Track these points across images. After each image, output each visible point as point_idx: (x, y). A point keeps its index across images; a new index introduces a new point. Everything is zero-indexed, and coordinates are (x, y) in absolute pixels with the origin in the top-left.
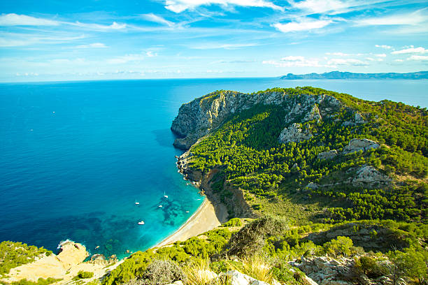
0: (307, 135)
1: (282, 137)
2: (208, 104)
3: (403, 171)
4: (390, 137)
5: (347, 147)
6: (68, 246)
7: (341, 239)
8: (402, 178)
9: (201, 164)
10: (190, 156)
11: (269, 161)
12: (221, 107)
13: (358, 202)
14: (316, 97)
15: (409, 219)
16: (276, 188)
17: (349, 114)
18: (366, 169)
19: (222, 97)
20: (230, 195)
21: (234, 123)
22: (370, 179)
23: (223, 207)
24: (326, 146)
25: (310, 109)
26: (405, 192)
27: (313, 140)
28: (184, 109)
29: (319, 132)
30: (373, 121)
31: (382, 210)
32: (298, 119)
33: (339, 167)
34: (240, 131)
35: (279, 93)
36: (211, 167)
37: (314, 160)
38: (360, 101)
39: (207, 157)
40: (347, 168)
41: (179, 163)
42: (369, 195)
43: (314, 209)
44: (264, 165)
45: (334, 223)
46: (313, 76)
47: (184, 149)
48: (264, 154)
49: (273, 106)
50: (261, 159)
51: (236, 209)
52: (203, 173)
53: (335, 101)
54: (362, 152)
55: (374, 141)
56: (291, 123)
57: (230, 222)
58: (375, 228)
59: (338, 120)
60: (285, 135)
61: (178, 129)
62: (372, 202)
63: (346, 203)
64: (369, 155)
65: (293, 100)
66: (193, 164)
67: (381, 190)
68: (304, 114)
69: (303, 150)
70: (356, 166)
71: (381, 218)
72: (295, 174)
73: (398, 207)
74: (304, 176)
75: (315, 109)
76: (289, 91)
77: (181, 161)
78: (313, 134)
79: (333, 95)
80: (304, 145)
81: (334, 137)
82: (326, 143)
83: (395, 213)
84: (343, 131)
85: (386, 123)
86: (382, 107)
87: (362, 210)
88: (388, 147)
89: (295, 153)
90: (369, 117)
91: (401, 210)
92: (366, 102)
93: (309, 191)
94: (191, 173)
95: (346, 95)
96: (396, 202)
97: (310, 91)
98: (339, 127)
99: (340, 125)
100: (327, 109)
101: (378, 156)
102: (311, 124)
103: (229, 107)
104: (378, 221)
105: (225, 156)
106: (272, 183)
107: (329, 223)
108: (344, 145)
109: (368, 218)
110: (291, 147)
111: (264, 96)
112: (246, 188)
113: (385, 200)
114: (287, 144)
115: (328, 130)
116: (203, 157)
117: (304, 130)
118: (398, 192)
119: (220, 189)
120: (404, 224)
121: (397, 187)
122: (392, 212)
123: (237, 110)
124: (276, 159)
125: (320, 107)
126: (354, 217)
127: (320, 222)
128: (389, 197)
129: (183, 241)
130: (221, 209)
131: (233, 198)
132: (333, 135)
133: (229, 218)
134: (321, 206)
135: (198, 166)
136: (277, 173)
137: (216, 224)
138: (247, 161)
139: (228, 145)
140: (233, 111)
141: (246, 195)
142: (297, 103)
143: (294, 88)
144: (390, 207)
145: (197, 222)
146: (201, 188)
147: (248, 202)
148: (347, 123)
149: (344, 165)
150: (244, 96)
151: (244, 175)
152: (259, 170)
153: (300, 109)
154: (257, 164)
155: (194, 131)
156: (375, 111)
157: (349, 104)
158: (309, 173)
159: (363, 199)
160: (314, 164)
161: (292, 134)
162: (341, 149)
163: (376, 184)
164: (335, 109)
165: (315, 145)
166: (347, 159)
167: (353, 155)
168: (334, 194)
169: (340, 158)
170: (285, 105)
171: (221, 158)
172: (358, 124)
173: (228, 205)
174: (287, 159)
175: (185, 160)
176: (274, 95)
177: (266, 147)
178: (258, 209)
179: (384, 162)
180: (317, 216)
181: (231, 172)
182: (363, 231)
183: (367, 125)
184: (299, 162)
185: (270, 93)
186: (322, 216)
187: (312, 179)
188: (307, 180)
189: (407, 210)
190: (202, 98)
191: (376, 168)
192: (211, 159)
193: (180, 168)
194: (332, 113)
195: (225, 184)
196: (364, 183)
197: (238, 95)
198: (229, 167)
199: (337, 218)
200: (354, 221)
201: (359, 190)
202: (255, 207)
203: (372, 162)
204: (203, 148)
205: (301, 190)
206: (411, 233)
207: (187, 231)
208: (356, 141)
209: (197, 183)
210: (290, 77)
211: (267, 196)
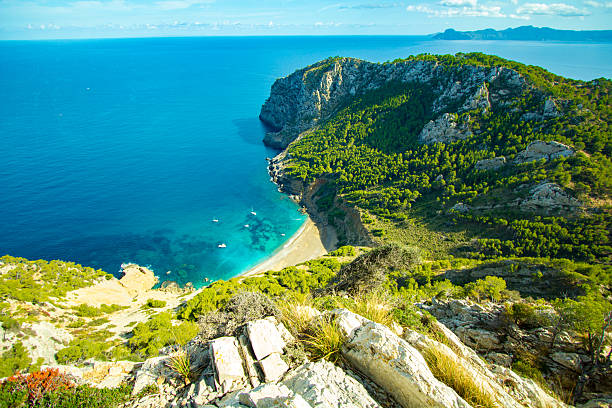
0: (463, 133)
1: (425, 134)
2: (315, 80)
3: (602, 192)
4: (595, 140)
5: (524, 154)
6: (131, 270)
7: (491, 280)
8: (597, 203)
9: (303, 170)
10: (287, 158)
11: (401, 170)
12: (334, 85)
13: (523, 233)
14: (487, 71)
15: (594, 259)
16: (407, 208)
17: (536, 101)
18: (546, 187)
19: (338, 68)
20: (341, 216)
21: (354, 110)
22: (549, 202)
23: (331, 231)
24: (490, 151)
25: (474, 91)
26: (598, 222)
27: (471, 140)
28: (279, 87)
29: (483, 129)
30: (574, 113)
31: (557, 246)
32: (453, 106)
33: (505, 182)
34: (361, 124)
35: (428, 63)
36: (317, 176)
37: (468, 171)
38: (558, 79)
39: (311, 161)
40: (517, 184)
41: (272, 169)
42: (542, 224)
43: (459, 239)
44: (393, 175)
45: (483, 259)
46: (488, 34)
47: (279, 149)
48: (395, 159)
49: (416, 85)
50: (389, 166)
51: (349, 234)
52: (305, 184)
53: (516, 80)
54: (545, 161)
55: (567, 145)
56: (441, 113)
57: (340, 250)
58: (542, 268)
59: (516, 109)
60: (431, 132)
61: (270, 118)
62: (544, 234)
63: (506, 234)
64: (554, 166)
65: (450, 76)
66: (291, 170)
67: (562, 219)
68: (463, 99)
69: (454, 156)
70: (531, 182)
71: (552, 257)
72: (437, 190)
73: (581, 242)
74: (450, 193)
75: (483, 90)
76: (444, 60)
77: (274, 165)
78: (474, 131)
79: (516, 68)
80: (456, 148)
81: (505, 138)
82: (491, 146)
83: (575, 251)
84: (520, 128)
85: (593, 117)
86: (593, 92)
87: (527, 244)
88: (587, 156)
89: (442, 160)
90: (567, 107)
91: (584, 247)
92: (567, 81)
93: (454, 215)
94: (288, 183)
95: (536, 68)
96: (580, 236)
97: (479, 60)
98: (517, 121)
99: (517, 119)
100: (501, 92)
101: (568, 169)
102: (472, 115)
103: (347, 85)
104: (547, 259)
105: (338, 160)
106: (402, 201)
107: (477, 258)
108: (519, 150)
109: (534, 254)
110: (436, 150)
111: (403, 67)
112: (365, 207)
113: (565, 232)
114: (431, 146)
115: (498, 125)
116: (306, 160)
117: (461, 124)
118: (586, 222)
119: (329, 207)
120: (585, 266)
121: (587, 215)
122: (570, 249)
123: (359, 91)
124: (412, 168)
125: (492, 88)
126: (513, 252)
127: (464, 257)
128: (571, 228)
129: (277, 270)
130: (329, 233)
131: (346, 219)
132: (503, 133)
133: (339, 246)
134: (469, 236)
135: (298, 174)
136: (412, 187)
137: (321, 252)
138: (370, 169)
139: (343, 144)
140: (353, 91)
141: (363, 217)
142: (454, 81)
143: (453, 54)
144: (569, 241)
145: (296, 248)
146: (301, 204)
147: (366, 226)
148: (529, 115)
149: (513, 179)
150: (372, 67)
151: (364, 189)
152: (386, 183)
153: (458, 91)
154: (383, 173)
155: (293, 122)
156: (579, 97)
157: (539, 83)
158: (457, 190)
159: (532, 229)
160: (468, 177)
161: (441, 130)
162: (513, 156)
163: (556, 209)
164: (515, 91)
165: (474, 148)
166: (520, 172)
167: (530, 166)
168: (491, 220)
169: (508, 169)
170: (434, 83)
171: (331, 163)
172: (548, 118)
173: (337, 224)
174: (428, 168)
175: (280, 165)
176: (419, 66)
177: (398, 148)
178: (379, 236)
179: (575, 178)
180: (461, 249)
181: (345, 184)
182: (522, 272)
183: (561, 120)
184: (446, 173)
185: (413, 62)
186: (468, 249)
187: (462, 198)
188: (454, 199)
189: (595, 247)
190: (306, 69)
191: (561, 186)
192: (317, 163)
193: (273, 175)
194: (510, 97)
195: (336, 199)
196: (539, 206)
197: (363, 64)
198: (342, 177)
199: (489, 252)
200: (513, 257)
201: (529, 217)
202: (376, 233)
203: (557, 177)
204: (306, 147)
205: (443, 214)
206: (592, 277)
207: (282, 259)
208: (539, 145)
209: (297, 197)
210: (450, 35)
211: (394, 219)
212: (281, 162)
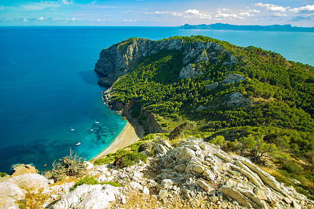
0: (199, 72)
1: (181, 74)
2: (124, 49)
3: (257, 95)
4: (252, 72)
5: (225, 80)
6: (19, 168)
8: (256, 100)
9: (122, 97)
10: (112, 91)
11: (172, 92)
12: (134, 52)
13: (230, 116)
14: (205, 44)
15: (258, 124)
16: (177, 111)
17: (227, 57)
18: (236, 95)
19: (135, 43)
20: (145, 118)
21: (146, 64)
22: (238, 101)
23: (141, 128)
24: (211, 80)
25: (201, 53)
26: (258, 108)
27: (202, 76)
28: (104, 54)
29: (207, 70)
30: (242, 61)
31: (244, 120)
32: (193, 60)
33: (219, 94)
34: (150, 71)
35: (179, 40)
36: (130, 99)
37: (203, 90)
38: (234, 47)
39: (126, 92)
40: (224, 94)
41: (104, 97)
42: (236, 112)
43: (203, 123)
44: (168, 95)
45: (214, 131)
46: (203, 26)
47: (108, 86)
48: (169, 87)
49: (174, 51)
50: (166, 91)
51: (150, 128)
52: (124, 104)
53: (218, 47)
54: (234, 83)
55: (242, 75)
56: (188, 64)
57: (146, 137)
58: (239, 131)
59: (219, 61)
60: (184, 73)
61: (101, 70)
62: (238, 116)
63: (222, 118)
64: (238, 85)
65: (189, 46)
66: (115, 97)
67: (244, 108)
68: (197, 57)
69: (196, 84)
70: (230, 93)
71: (242, 126)
72: (190, 101)
73: (253, 117)
74: (196, 101)
75: (205, 53)
76: (186, 39)
77: (106, 96)
78: (203, 72)
79: (217, 42)
80: (196, 80)
81: (216, 73)
82: (211, 78)
83: (251, 122)
84: (222, 69)
85: (250, 63)
86: (248, 52)
87: (232, 121)
88: (250, 79)
89: (190, 86)
90: (239, 59)
91: (254, 119)
92: (238, 47)
93: (199, 112)
94: (114, 105)
95: (225, 42)
96: (252, 115)
97: (201, 39)
98: (220, 66)
99: (221, 65)
100: (212, 53)
101: (243, 86)
102: (201, 64)
103: (141, 52)
104: (241, 127)
105: (140, 90)
106: (175, 108)
107: (212, 131)
108: (223, 79)
109: (235, 126)
110: (187, 81)
111: (168, 42)
112: (157, 113)
113: (246, 114)
114: (184, 79)
115: (213, 68)
116: (123, 91)
117: (197, 68)
118: (253, 108)
119: (138, 115)
120: (255, 128)
121: (253, 105)
122: (249, 121)
123: (147, 54)
124: (177, 91)
125: (208, 51)
126: (227, 126)
127: (206, 131)
128: (248, 112)
129: (114, 153)
130: (139, 128)
131: (148, 120)
132: (216, 72)
133: (145, 135)
134: (207, 121)
135: (120, 99)
136: (178, 100)
137: (136, 139)
138: (157, 93)
139: (142, 82)
140: (144, 54)
141: (156, 118)
142: (192, 48)
143: (190, 36)
144: (248, 118)
145: (122, 139)
146: (123, 115)
147: (158, 122)
148: (225, 63)
149: (222, 92)
150: (152, 42)
151: (155, 104)
152: (165, 99)
153: (194, 53)
154: (164, 95)
155: (114, 71)
156: (243, 54)
157: (227, 49)
158: (199, 100)
159: (233, 114)
160: (203, 93)
161: (188, 72)
162: (221, 82)
163: (241, 104)
164: (218, 53)
165: (204, 79)
166: (225, 89)
167: (228, 86)
168: (216, 112)
169: (220, 88)
170: (183, 49)
171: (137, 92)
172: (233, 64)
173: (144, 125)
174: (185, 90)
175: (109, 95)
176: (175, 42)
177: (170, 82)
178: (166, 126)
179: (247, 90)
180: (204, 128)
181: (145, 102)
182: (231, 134)
183: (238, 65)
184: (193, 92)
185: (172, 40)
186: (207, 127)
187: (202, 103)
188: (199, 104)
189: (258, 119)
190: (118, 44)
191: (242, 93)
192: (130, 93)
193: (105, 101)
194: (216, 55)
195: (141, 111)
196: (234, 104)
197: (147, 41)
198: (143, 98)
199: (217, 127)
200: (227, 128)
201: (231, 109)
202: (164, 125)
203: (240, 90)
204: (122, 84)
205: (194, 111)
206: (259, 132)
207: (115, 146)
208: (231, 76)
209: (120, 112)
210: (187, 27)
211: (172, 117)
212: (109, 94)
